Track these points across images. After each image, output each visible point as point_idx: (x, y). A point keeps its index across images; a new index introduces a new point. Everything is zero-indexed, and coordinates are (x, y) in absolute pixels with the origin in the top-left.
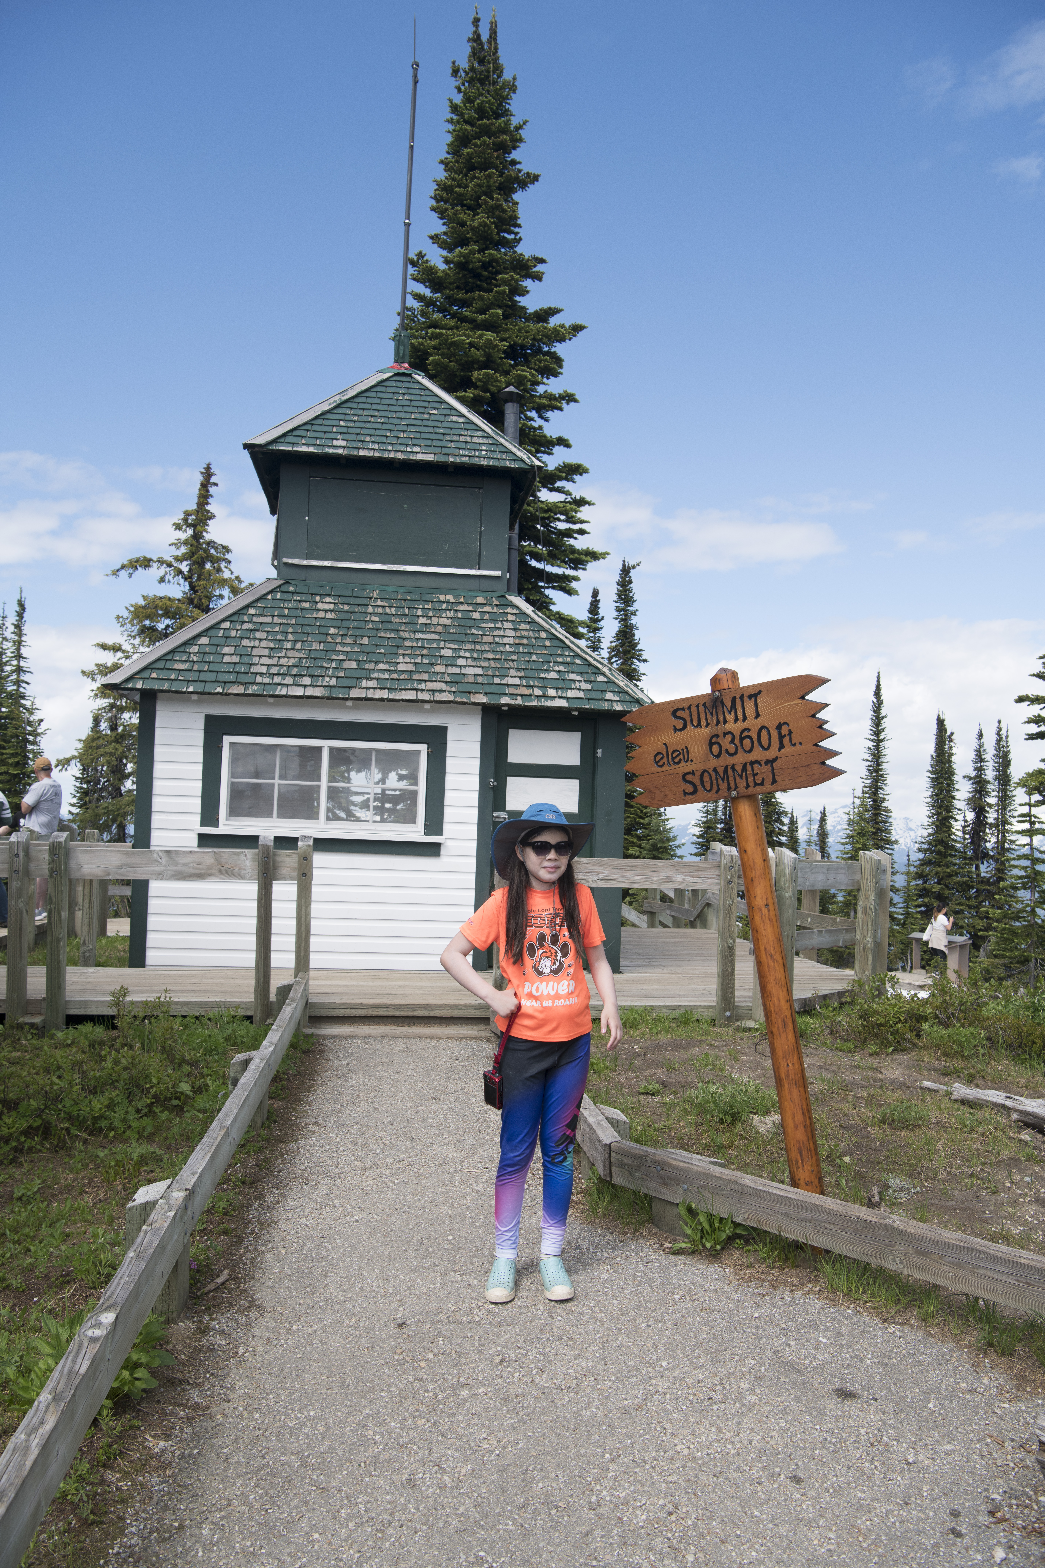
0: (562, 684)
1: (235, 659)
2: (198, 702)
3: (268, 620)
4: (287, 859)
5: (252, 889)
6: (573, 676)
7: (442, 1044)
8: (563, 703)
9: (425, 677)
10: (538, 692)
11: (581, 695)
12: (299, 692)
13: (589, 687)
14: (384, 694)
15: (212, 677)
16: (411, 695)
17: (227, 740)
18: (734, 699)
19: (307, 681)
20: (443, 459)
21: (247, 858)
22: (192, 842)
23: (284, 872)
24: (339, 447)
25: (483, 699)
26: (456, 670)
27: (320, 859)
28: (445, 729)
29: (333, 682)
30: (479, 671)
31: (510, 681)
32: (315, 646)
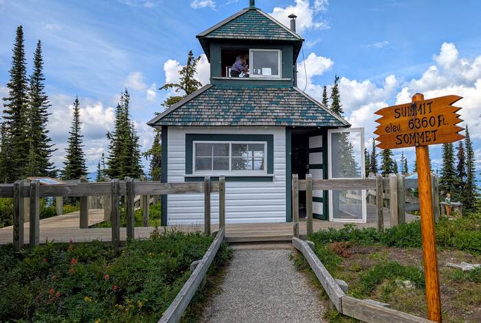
0: (315, 118)
1: (196, 113)
2: (183, 129)
3: (208, 99)
4: (216, 185)
5: (202, 196)
6: (318, 115)
7: (275, 252)
8: (315, 125)
9: (265, 117)
10: (305, 121)
11: (321, 121)
12: (220, 124)
13: (324, 118)
14: (250, 124)
15: (187, 120)
16: (260, 124)
17: (194, 142)
18: (421, 105)
19: (222, 120)
20: (268, 38)
21: (201, 185)
22: (182, 180)
23: (215, 189)
24: (230, 36)
25: (286, 124)
26: (276, 114)
27: (227, 184)
28: (273, 135)
29: (232, 120)
30: (284, 114)
31: (295, 117)
32: (224, 108)
